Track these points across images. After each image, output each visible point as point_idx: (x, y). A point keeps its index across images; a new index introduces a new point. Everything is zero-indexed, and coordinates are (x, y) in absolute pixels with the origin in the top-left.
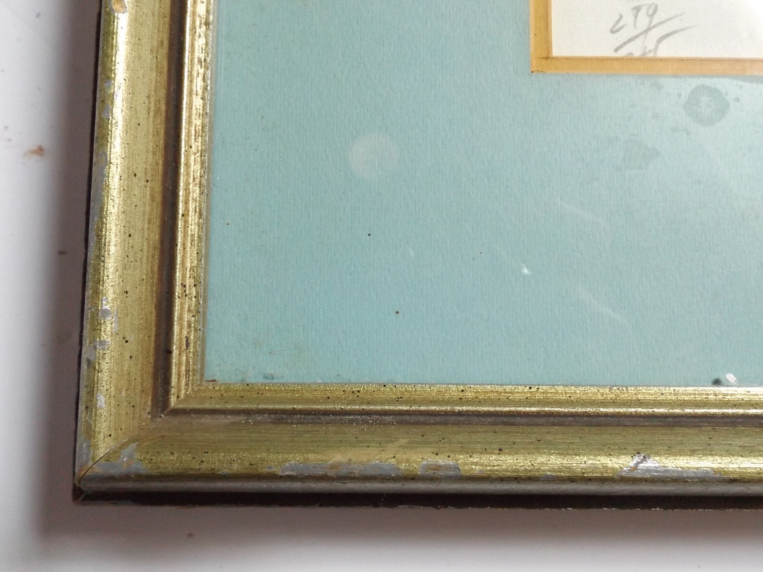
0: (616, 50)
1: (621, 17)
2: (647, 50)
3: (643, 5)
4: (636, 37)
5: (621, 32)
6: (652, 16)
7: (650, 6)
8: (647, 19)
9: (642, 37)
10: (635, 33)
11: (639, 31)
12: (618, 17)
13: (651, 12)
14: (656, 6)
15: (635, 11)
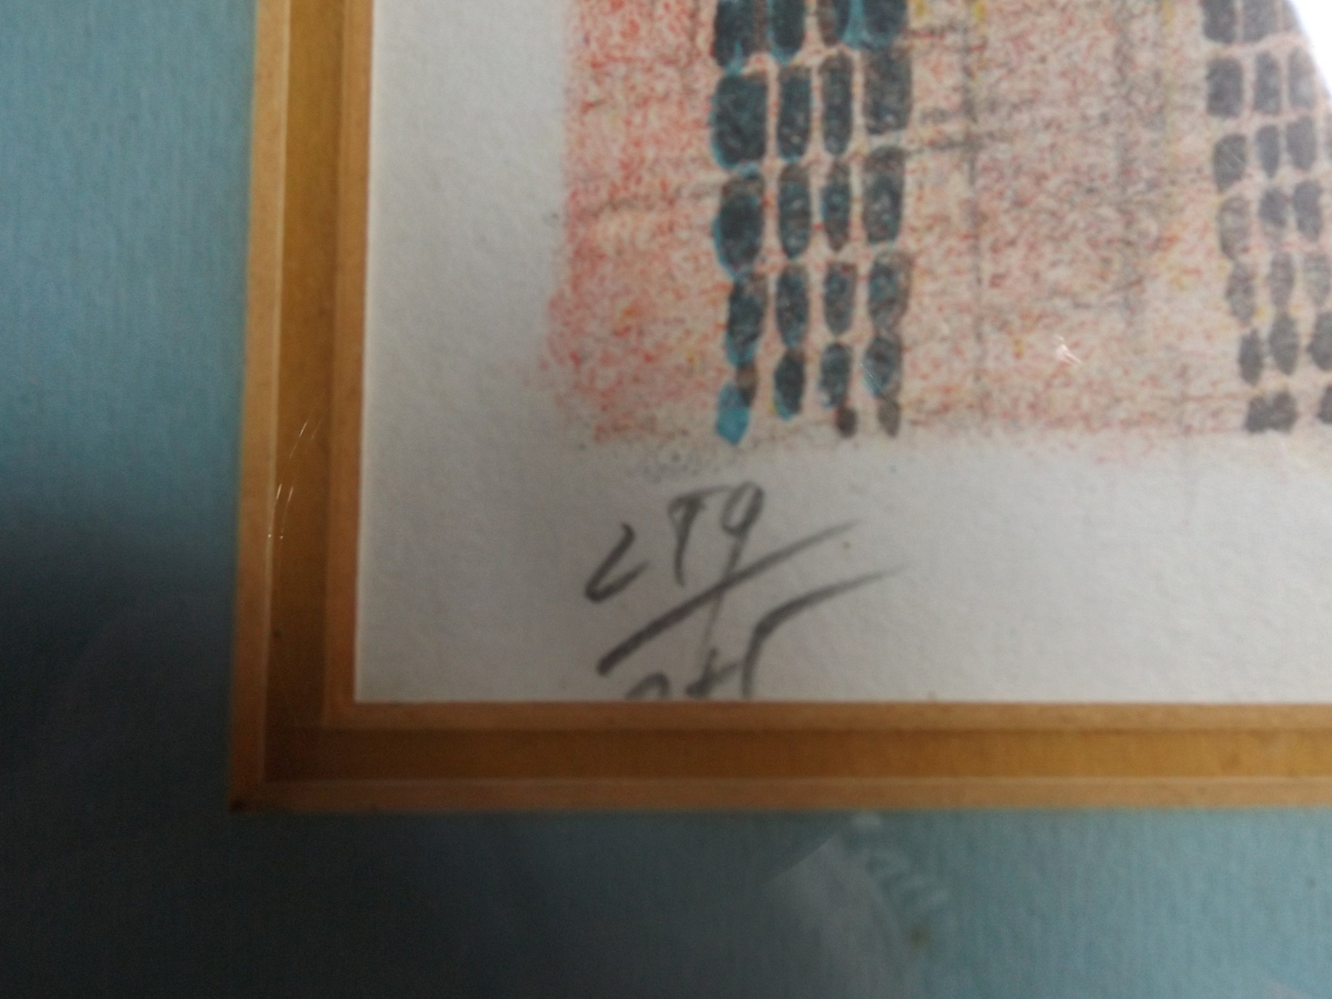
0: (607, 664)
1: (629, 536)
2: (718, 664)
3: (709, 492)
4: (680, 613)
5: (627, 595)
6: (741, 531)
7: (736, 495)
8: (723, 543)
9: (702, 614)
10: (678, 597)
11: (692, 590)
12: (617, 535)
13: (737, 516)
14: (759, 495)
15: (679, 515)
